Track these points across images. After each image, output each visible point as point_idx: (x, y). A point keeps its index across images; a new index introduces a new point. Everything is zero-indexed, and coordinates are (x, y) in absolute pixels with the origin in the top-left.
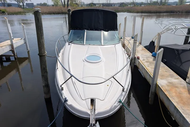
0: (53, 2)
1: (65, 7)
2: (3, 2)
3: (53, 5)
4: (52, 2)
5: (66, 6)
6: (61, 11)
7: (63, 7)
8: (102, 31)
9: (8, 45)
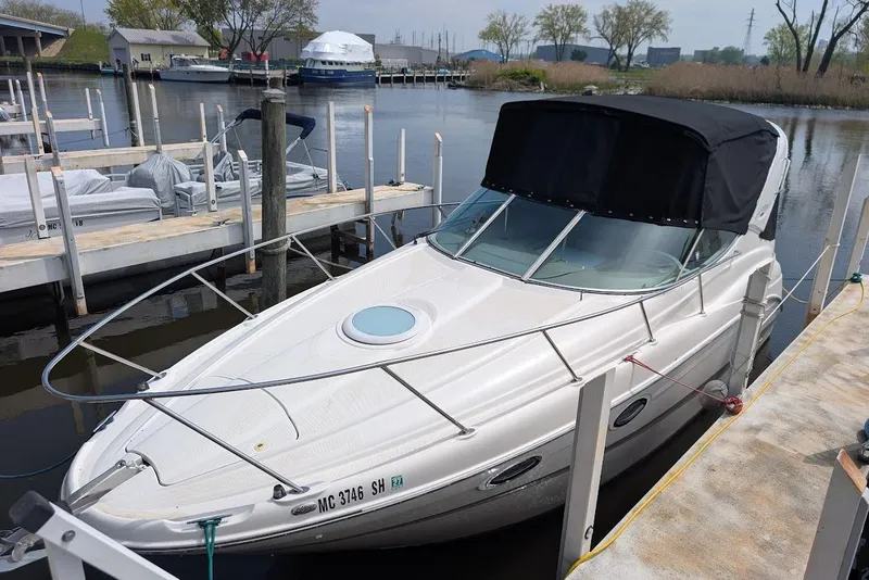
0: (769, 45)
1: (805, 69)
2: (559, 43)
3: (765, 61)
4: (766, 43)
5: (814, 67)
6: (771, 89)
7: (798, 69)
8: (582, 213)
9: (355, 202)
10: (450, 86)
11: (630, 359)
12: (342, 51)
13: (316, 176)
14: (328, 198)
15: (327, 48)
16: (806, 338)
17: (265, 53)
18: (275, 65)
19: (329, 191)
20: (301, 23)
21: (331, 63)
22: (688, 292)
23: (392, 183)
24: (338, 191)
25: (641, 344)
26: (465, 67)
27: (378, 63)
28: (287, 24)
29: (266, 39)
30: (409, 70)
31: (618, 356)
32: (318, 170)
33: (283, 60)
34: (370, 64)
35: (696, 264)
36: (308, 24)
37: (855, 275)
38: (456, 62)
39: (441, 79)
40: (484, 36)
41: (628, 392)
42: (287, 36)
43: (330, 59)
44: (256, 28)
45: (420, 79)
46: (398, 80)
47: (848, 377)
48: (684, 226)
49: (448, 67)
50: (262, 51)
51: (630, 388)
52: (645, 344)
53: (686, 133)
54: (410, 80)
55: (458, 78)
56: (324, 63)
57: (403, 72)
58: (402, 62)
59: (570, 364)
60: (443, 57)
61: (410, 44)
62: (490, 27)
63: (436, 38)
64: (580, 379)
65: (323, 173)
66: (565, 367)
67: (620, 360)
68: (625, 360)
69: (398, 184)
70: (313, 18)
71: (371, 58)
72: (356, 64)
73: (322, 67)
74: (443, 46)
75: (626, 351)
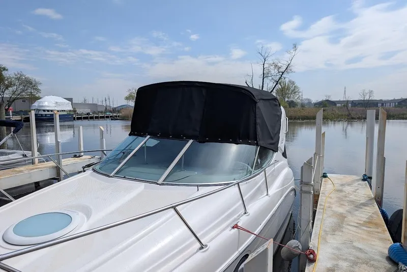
8: (191, 141)
9: (50, 167)
10: (112, 120)
11: (236, 227)
12: (54, 105)
13: (25, 156)
14: (31, 166)
15: (46, 104)
16: (322, 207)
17: (10, 108)
18: (15, 113)
19: (33, 163)
20: (32, 93)
21: (48, 111)
22: (259, 182)
23: (75, 156)
24: (39, 163)
25: (240, 216)
26: (119, 112)
27: (75, 111)
28: (23, 93)
29: (11, 101)
30: (91, 114)
31: (228, 226)
32: (26, 152)
33: (21, 111)
34: (70, 111)
35: (259, 166)
36: (35, 93)
37: (324, 173)
38: (114, 110)
39: (107, 117)
40: (127, 98)
41: (237, 252)
42: (24, 100)
43: (48, 109)
44: (5, 96)
45: (97, 118)
46: (85, 118)
47: (356, 225)
48: (250, 144)
49: (110, 112)
50: (9, 107)
51: (238, 249)
52: (242, 216)
53: (243, 91)
54: (92, 118)
55: (116, 116)
56: (44, 111)
57: (88, 115)
58: (88, 111)
59: (198, 236)
60: (108, 108)
61: (91, 102)
62: (130, 94)
63: (104, 99)
64: (206, 246)
65: (29, 153)
66: (194, 238)
67: (230, 228)
68: (233, 228)
69: (79, 156)
70: (38, 91)
71: (70, 108)
72: (63, 111)
73: (43, 113)
74: (108, 104)
75: (234, 221)
